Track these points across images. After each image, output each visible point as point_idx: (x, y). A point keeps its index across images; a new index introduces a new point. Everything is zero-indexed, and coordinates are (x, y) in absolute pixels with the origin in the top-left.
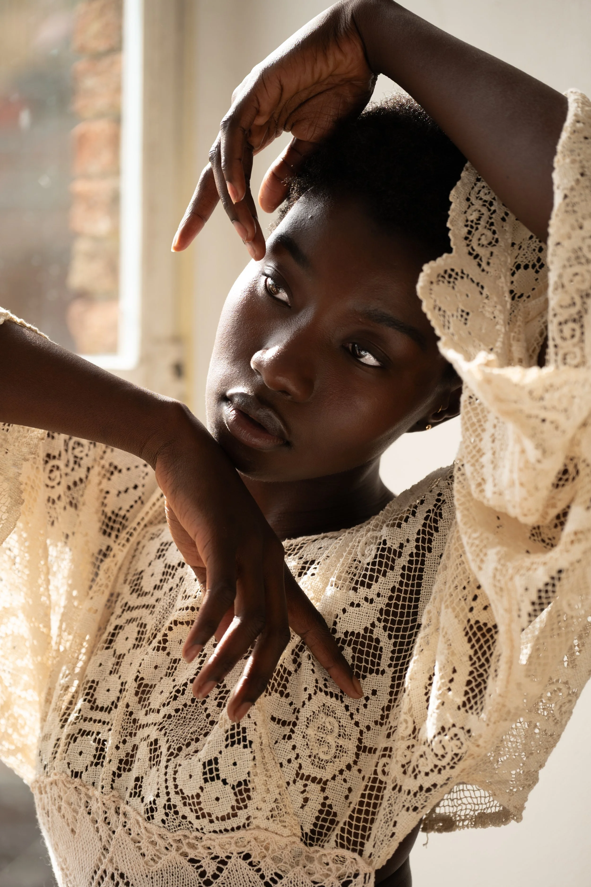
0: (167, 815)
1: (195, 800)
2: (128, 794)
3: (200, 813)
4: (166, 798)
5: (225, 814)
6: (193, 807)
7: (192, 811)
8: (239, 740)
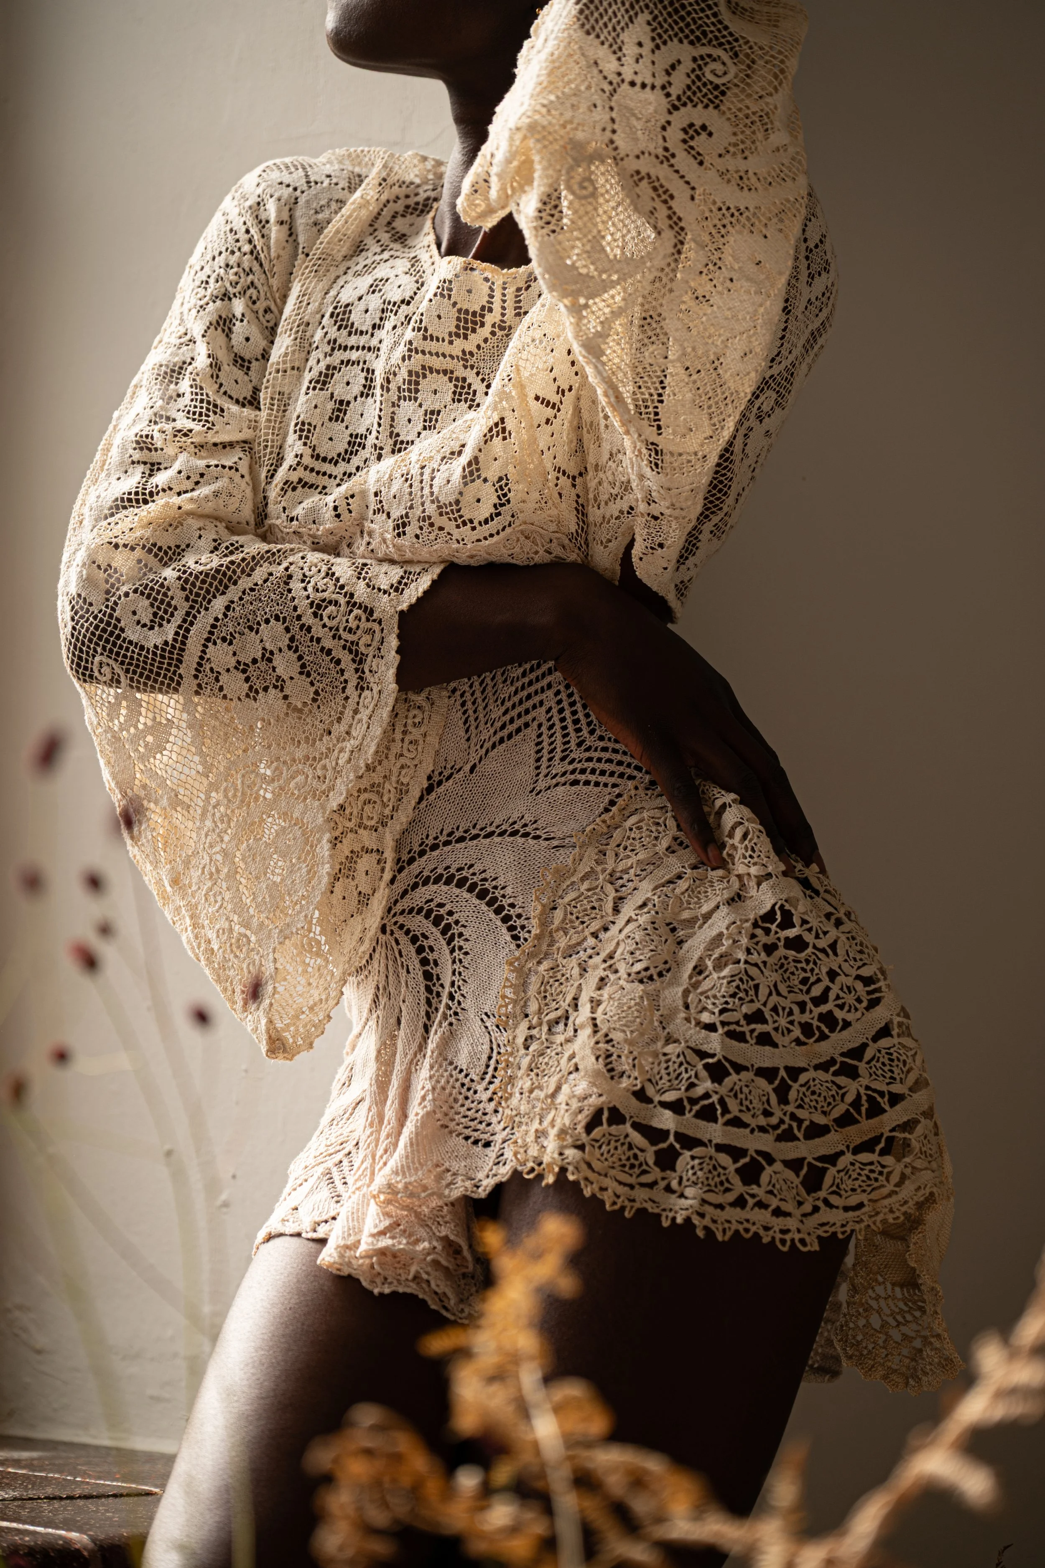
0: (421, 528)
1: (454, 507)
2: (371, 512)
3: (460, 521)
4: (421, 508)
5: (487, 515)
6: (451, 516)
7: (450, 520)
8: (498, 432)
